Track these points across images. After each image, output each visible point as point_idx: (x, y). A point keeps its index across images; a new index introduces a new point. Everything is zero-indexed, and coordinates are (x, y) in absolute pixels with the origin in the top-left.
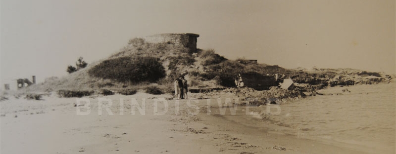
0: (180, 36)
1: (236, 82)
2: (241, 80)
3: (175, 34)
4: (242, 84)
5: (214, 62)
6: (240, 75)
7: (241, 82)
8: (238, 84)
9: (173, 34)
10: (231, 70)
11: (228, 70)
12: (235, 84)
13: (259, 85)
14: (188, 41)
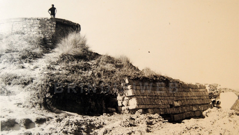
0: (38, 22)
1: (119, 98)
2: (130, 92)
3: (30, 19)
4: (133, 104)
5: (78, 57)
6: (127, 81)
7: (131, 97)
8: (125, 103)
9: (26, 19)
10: (113, 72)
11: (105, 71)
12: (117, 102)
13: (177, 104)
14: (54, 31)
